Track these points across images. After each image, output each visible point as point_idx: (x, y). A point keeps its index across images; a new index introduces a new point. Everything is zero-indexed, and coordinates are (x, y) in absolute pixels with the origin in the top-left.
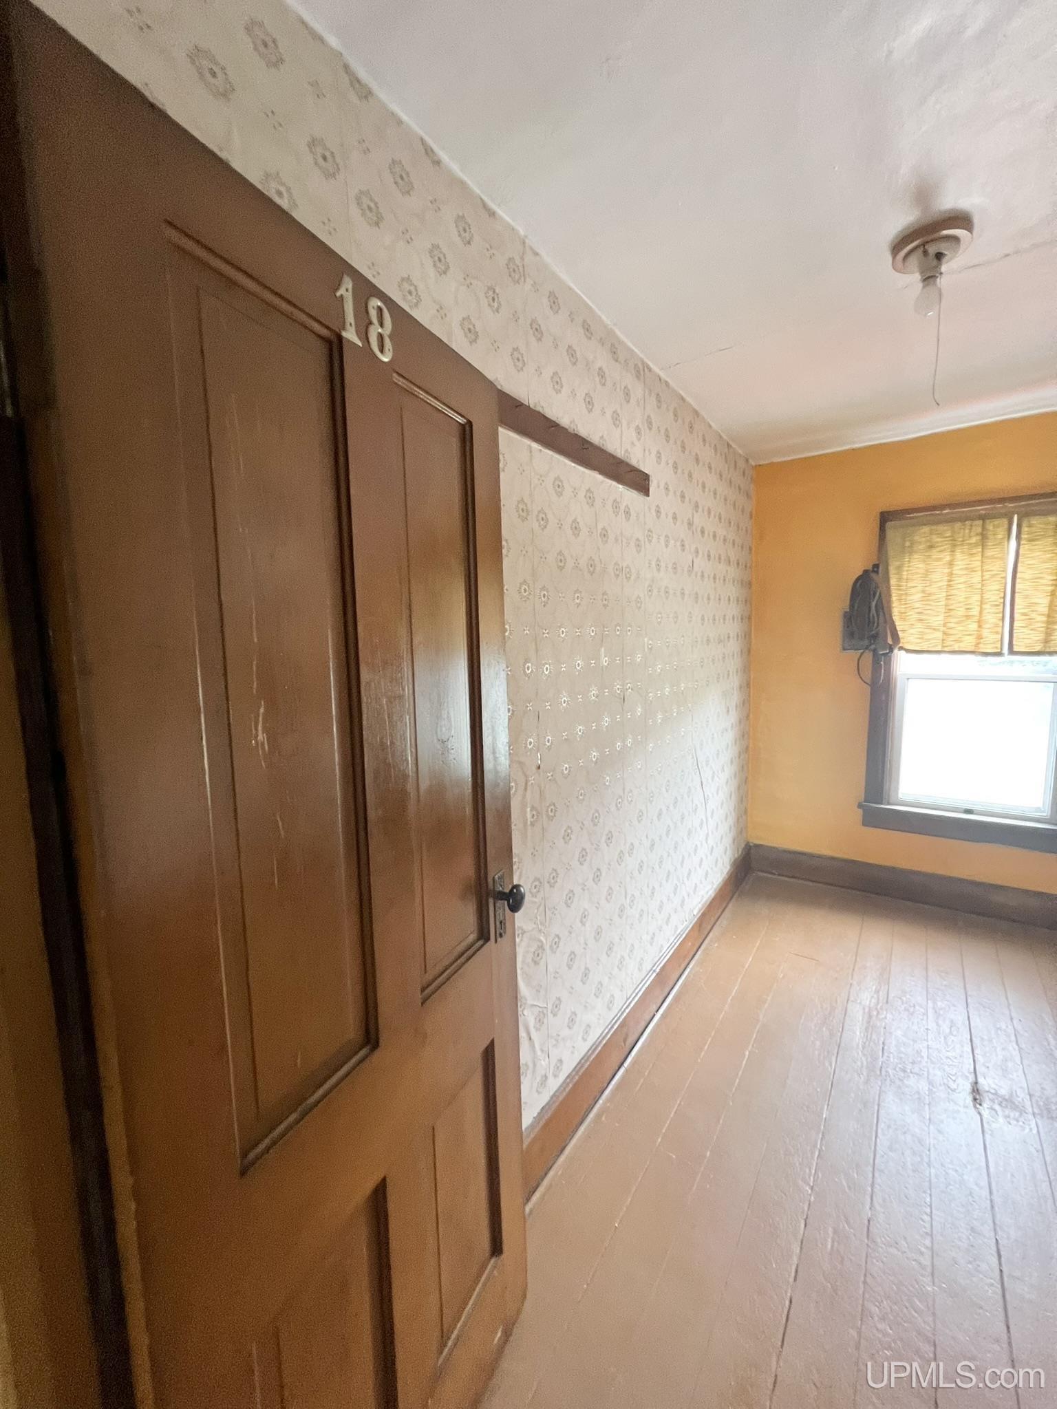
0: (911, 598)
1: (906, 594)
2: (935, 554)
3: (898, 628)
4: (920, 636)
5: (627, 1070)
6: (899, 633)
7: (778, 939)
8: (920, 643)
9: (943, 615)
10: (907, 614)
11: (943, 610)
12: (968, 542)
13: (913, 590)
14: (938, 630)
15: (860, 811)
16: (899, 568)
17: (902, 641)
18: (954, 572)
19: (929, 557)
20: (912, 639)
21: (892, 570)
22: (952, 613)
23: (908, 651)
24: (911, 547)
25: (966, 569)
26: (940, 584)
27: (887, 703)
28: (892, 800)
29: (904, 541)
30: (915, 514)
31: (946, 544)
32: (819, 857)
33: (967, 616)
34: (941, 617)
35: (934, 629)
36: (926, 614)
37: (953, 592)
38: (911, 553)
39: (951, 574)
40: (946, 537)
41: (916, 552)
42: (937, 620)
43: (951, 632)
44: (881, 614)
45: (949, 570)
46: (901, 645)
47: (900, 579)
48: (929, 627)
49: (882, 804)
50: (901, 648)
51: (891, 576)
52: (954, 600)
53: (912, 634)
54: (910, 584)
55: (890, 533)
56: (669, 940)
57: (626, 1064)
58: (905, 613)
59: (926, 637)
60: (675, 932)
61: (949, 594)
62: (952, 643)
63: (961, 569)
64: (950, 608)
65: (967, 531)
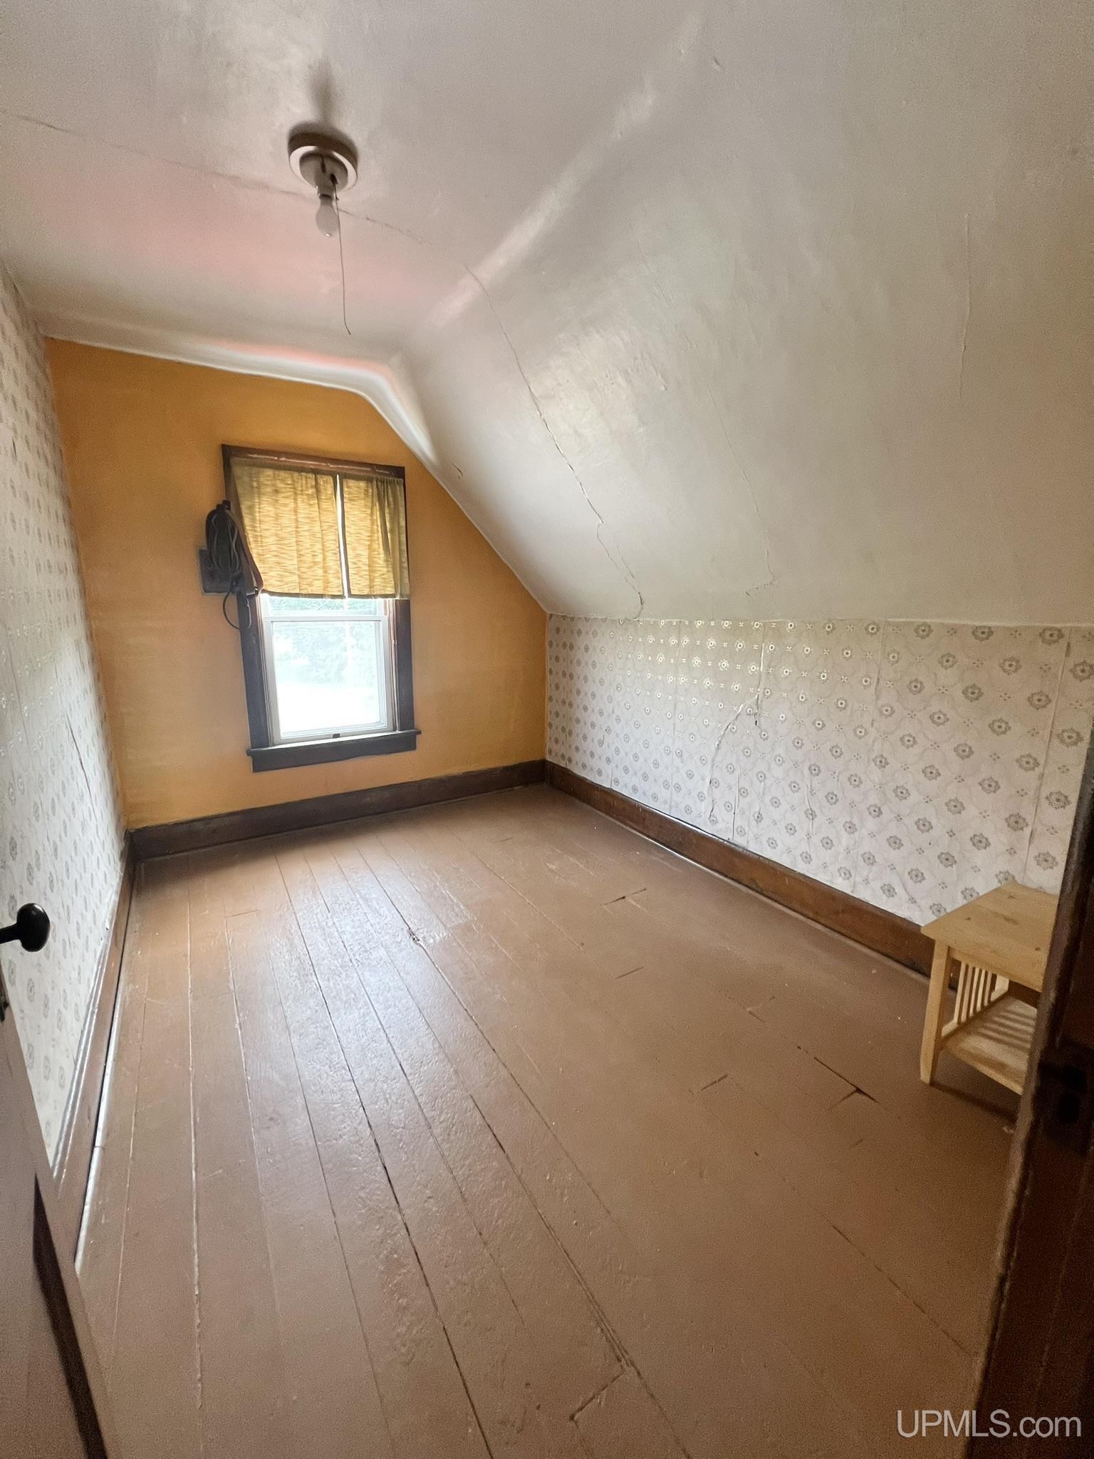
0: (267, 540)
1: (261, 536)
2: (280, 498)
3: (260, 570)
4: (281, 579)
5: (103, 1148)
6: (261, 575)
7: (207, 912)
8: (281, 586)
9: (296, 560)
10: (265, 556)
11: (296, 555)
12: (306, 492)
13: (267, 533)
14: (294, 573)
15: (250, 759)
16: (251, 508)
17: (264, 583)
18: (299, 520)
19: (277, 501)
20: (273, 581)
21: (244, 511)
22: (303, 558)
23: (272, 593)
24: (258, 488)
25: (308, 518)
26: (289, 529)
27: (259, 646)
28: (276, 740)
29: (252, 481)
30: (256, 456)
31: (288, 492)
32: (217, 817)
33: (313, 562)
34: (295, 562)
35: (291, 573)
36: (283, 558)
37: (301, 539)
38: (260, 494)
39: (297, 521)
40: (288, 484)
41: (264, 494)
42: (292, 564)
43: (305, 576)
44: (242, 555)
45: (295, 517)
46: (263, 588)
47: (253, 520)
48: (285, 571)
49: (268, 746)
50: (264, 591)
51: (244, 515)
52: (302, 546)
53: (273, 577)
54: (263, 526)
55: (237, 470)
56: (92, 969)
57: (98, 1143)
58: (263, 555)
59: (286, 580)
60: (95, 957)
61: (298, 540)
62: (306, 586)
63: (304, 518)
64: (301, 553)
65: (304, 482)
